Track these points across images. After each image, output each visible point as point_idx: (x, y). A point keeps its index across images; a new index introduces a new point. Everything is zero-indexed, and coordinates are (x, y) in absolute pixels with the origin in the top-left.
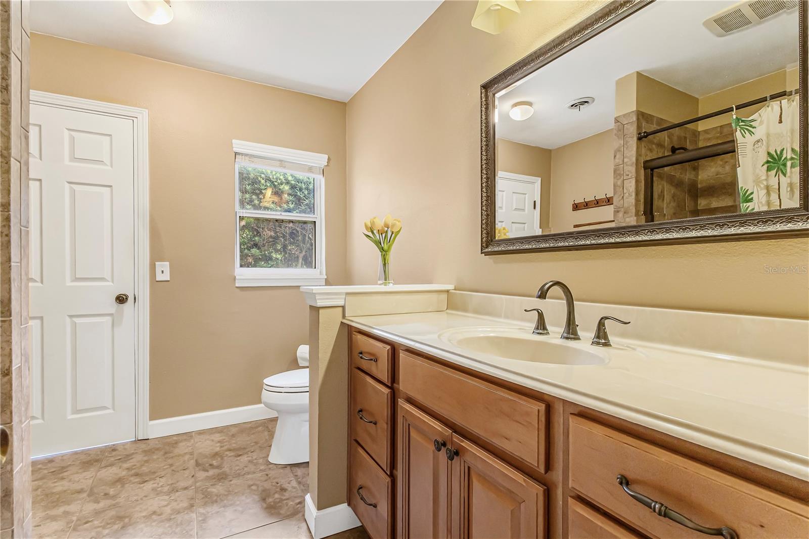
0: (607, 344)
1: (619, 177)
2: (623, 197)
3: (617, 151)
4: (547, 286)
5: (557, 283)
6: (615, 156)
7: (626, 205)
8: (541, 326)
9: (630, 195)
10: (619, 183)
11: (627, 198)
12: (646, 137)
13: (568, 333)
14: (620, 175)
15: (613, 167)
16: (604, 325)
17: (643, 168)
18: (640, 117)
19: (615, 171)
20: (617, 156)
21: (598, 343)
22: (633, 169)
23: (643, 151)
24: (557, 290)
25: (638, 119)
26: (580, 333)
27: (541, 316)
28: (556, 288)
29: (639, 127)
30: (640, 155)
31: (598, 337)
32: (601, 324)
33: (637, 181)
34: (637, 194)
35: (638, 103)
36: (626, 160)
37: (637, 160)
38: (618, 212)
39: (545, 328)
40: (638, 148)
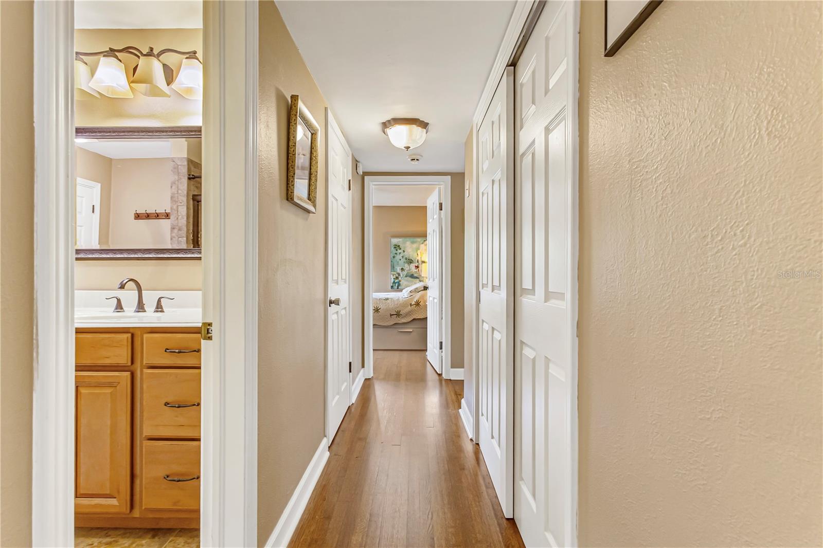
0: (162, 311)
1: (174, 203)
2: (177, 218)
3: (173, 183)
4: (125, 282)
5: (131, 280)
6: (171, 187)
7: (180, 225)
8: (119, 307)
9: (183, 218)
10: (175, 207)
11: (181, 219)
12: (194, 178)
13: (139, 309)
14: (176, 202)
15: (169, 195)
16: (160, 302)
17: (192, 200)
18: (190, 163)
19: (172, 198)
20: (173, 187)
21: (157, 311)
22: (185, 199)
23: (192, 188)
24: (131, 284)
25: (188, 164)
26: (146, 309)
27: (119, 301)
28: (131, 282)
29: (189, 170)
30: (190, 190)
31: (157, 308)
32: (159, 301)
33: (188, 208)
34: (188, 218)
35: (188, 154)
36: (180, 192)
37: (188, 193)
38: (174, 229)
39: (122, 308)
40: (188, 185)
